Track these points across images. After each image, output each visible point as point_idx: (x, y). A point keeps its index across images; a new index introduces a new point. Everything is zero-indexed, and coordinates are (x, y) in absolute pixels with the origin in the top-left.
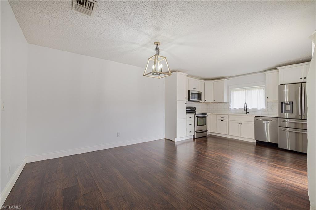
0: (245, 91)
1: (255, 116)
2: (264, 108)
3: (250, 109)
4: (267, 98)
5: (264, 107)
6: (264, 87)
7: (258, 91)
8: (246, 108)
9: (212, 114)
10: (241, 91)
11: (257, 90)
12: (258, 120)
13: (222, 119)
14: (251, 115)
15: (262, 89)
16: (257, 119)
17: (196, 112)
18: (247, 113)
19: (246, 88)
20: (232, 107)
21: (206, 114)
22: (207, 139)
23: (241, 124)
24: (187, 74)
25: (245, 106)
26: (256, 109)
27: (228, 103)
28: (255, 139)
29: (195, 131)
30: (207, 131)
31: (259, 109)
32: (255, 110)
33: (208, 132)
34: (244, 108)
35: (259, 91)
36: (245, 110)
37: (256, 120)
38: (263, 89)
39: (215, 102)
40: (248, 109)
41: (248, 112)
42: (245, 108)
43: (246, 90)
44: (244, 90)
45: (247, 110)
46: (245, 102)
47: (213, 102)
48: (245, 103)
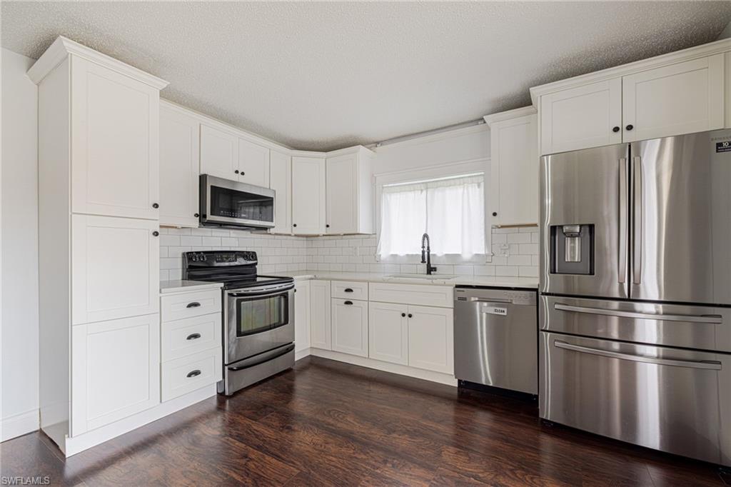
0: (424, 192)
1: (457, 286)
2: (483, 252)
3: (440, 257)
4: (495, 214)
5: (481, 249)
6: (481, 179)
7: (463, 193)
8: (426, 253)
9: (315, 278)
10: (411, 195)
11: (460, 190)
12: (465, 299)
13: (349, 296)
14: (441, 281)
15: (476, 185)
16: (461, 295)
17: (258, 273)
18: (430, 270)
19: (426, 183)
20: (384, 252)
21: (290, 280)
22: (292, 379)
23: (410, 316)
24: (163, 84)
25: (423, 247)
26: (459, 255)
27: (374, 237)
28: (456, 374)
29: (224, 365)
30: (290, 348)
31: (467, 256)
32: (454, 259)
33: (297, 350)
34: (421, 253)
35: (466, 191)
36: (423, 262)
37: (460, 299)
38: (479, 186)
39: (330, 231)
40: (434, 255)
41: (435, 269)
42: (423, 252)
43: (427, 188)
44: (422, 191)
45: (431, 262)
46: (424, 232)
47: (323, 231)
48: (426, 236)
